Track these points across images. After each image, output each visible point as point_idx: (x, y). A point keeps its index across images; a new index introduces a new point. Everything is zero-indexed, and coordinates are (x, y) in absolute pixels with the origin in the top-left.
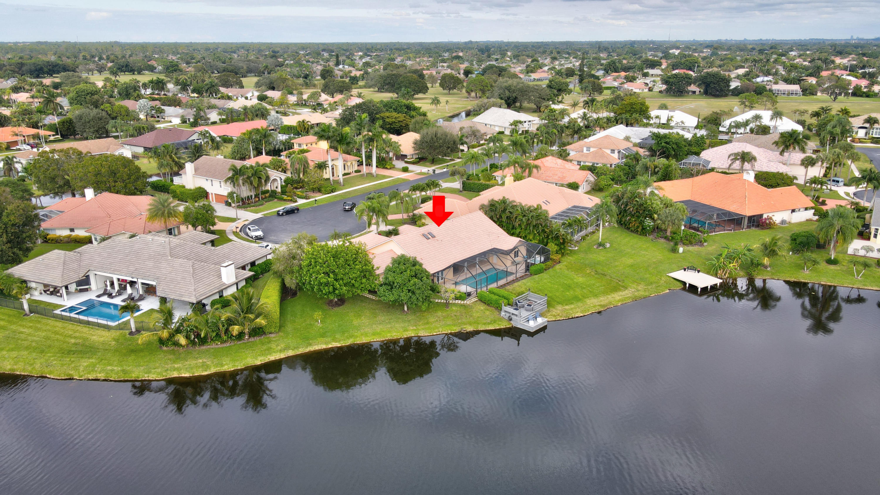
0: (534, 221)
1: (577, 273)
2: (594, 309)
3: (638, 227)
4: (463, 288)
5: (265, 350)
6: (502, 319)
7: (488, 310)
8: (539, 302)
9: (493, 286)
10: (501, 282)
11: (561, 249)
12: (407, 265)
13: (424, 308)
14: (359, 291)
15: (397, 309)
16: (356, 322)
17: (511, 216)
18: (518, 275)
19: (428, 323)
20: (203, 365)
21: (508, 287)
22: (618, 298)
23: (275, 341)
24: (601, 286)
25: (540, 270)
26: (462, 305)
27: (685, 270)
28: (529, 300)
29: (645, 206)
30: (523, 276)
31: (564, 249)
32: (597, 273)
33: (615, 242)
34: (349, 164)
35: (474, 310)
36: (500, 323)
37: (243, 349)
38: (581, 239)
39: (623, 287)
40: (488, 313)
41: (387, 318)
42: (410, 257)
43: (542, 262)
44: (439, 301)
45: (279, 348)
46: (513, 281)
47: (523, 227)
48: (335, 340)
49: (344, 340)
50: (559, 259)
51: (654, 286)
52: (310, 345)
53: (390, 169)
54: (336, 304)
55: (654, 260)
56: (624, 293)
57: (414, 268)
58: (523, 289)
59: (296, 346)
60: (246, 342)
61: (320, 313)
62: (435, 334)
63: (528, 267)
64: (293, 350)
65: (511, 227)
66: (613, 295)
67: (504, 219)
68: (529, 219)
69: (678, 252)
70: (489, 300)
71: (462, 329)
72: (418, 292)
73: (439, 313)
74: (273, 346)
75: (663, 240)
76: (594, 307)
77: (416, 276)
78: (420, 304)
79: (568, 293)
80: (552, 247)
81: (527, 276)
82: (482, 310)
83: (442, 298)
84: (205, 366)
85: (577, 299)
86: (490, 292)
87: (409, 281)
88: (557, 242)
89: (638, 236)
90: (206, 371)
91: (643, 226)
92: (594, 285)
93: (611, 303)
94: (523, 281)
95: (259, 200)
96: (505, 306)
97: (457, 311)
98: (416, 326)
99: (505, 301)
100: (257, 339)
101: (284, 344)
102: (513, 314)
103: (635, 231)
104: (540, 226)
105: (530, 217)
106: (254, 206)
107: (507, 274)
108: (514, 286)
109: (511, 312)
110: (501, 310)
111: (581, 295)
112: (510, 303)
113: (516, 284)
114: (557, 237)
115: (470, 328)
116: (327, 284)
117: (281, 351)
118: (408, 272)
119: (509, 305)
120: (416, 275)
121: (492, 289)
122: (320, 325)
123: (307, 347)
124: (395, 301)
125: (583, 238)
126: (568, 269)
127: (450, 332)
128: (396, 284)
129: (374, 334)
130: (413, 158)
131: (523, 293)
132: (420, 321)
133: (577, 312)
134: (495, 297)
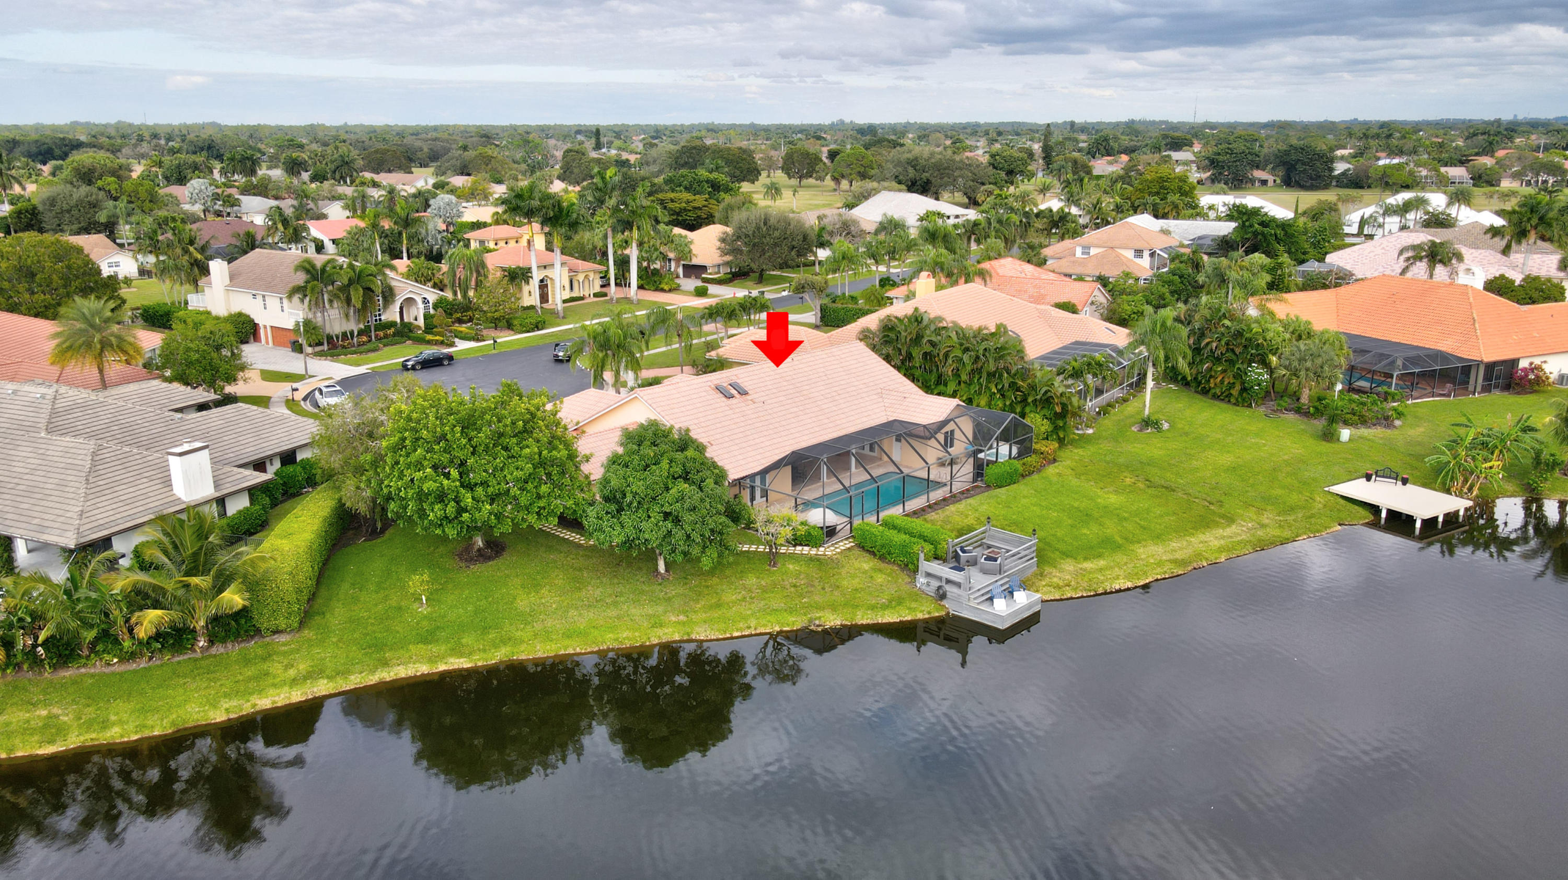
0: (991, 361)
1: (1101, 484)
2: (1159, 570)
3: (1232, 386)
4: (817, 517)
5: (250, 679)
6: (918, 595)
7: (880, 570)
8: (1015, 550)
9: (894, 512)
10: (914, 504)
11: (1056, 428)
12: (663, 447)
13: (706, 562)
14: (532, 519)
15: (640, 569)
16: (523, 602)
17: (935, 352)
18: (957, 487)
19: (718, 605)
20: (46, 726)
21: (932, 516)
22: (1216, 543)
23: (284, 654)
24: (1168, 514)
25: (1011, 475)
26: (811, 559)
27: (1368, 477)
28: (989, 547)
29: (1248, 335)
30: (967, 490)
31: (1063, 428)
32: (1150, 484)
33: (1182, 419)
34: (581, 277)
35: (843, 571)
36: (913, 605)
37: (185, 676)
38: (1099, 413)
39: (1223, 516)
40: (880, 578)
41: (609, 591)
42: (672, 427)
43: (1014, 458)
44: (753, 548)
45: (292, 673)
46: (945, 501)
47: (964, 377)
48: (457, 651)
49: (484, 651)
50: (1055, 451)
51: (1300, 515)
52: (385, 664)
53: (670, 291)
54: (481, 555)
55: (1286, 457)
56: (1228, 531)
57: (679, 456)
58: (970, 521)
59: (341, 668)
60: (199, 655)
61: (426, 577)
62: (736, 634)
63: (980, 469)
64: (331, 678)
65: (933, 378)
66: (1202, 537)
67: (918, 361)
68: (978, 357)
69: (1338, 440)
70: (883, 546)
71: (811, 621)
72: (688, 517)
73: (751, 580)
74: (276, 667)
75: (1291, 416)
76: (1160, 564)
77: (685, 477)
78: (695, 551)
79: (1085, 531)
80: (1037, 422)
81: (978, 490)
82: (865, 572)
83: (759, 542)
84: (52, 728)
85: (1107, 546)
86: (886, 524)
87: (667, 489)
88: (1046, 412)
89: (1230, 406)
90: (51, 742)
91: (1243, 383)
92: (1148, 511)
93: (1200, 554)
94: (970, 501)
95: (370, 341)
96: (927, 560)
97: (798, 575)
98: (685, 613)
99: (928, 547)
100: (232, 650)
101: (309, 663)
102: (948, 581)
103: (1224, 397)
104: (1006, 375)
105: (981, 352)
106: (355, 353)
107: (929, 484)
108: (948, 513)
109: (945, 576)
110: (916, 571)
111: (1121, 537)
112: (939, 553)
113: (952, 508)
114: (1047, 401)
115: (832, 620)
116: (441, 497)
117: (294, 682)
118: (665, 464)
119: (936, 558)
120: (688, 473)
121: (891, 517)
122: (424, 610)
123: (373, 672)
124: (628, 544)
125: (1104, 411)
126: (1078, 476)
127: (777, 629)
128: (629, 498)
129: (568, 635)
130: (719, 272)
131: (970, 529)
132: (697, 601)
133: (1117, 578)
134: (899, 538)
